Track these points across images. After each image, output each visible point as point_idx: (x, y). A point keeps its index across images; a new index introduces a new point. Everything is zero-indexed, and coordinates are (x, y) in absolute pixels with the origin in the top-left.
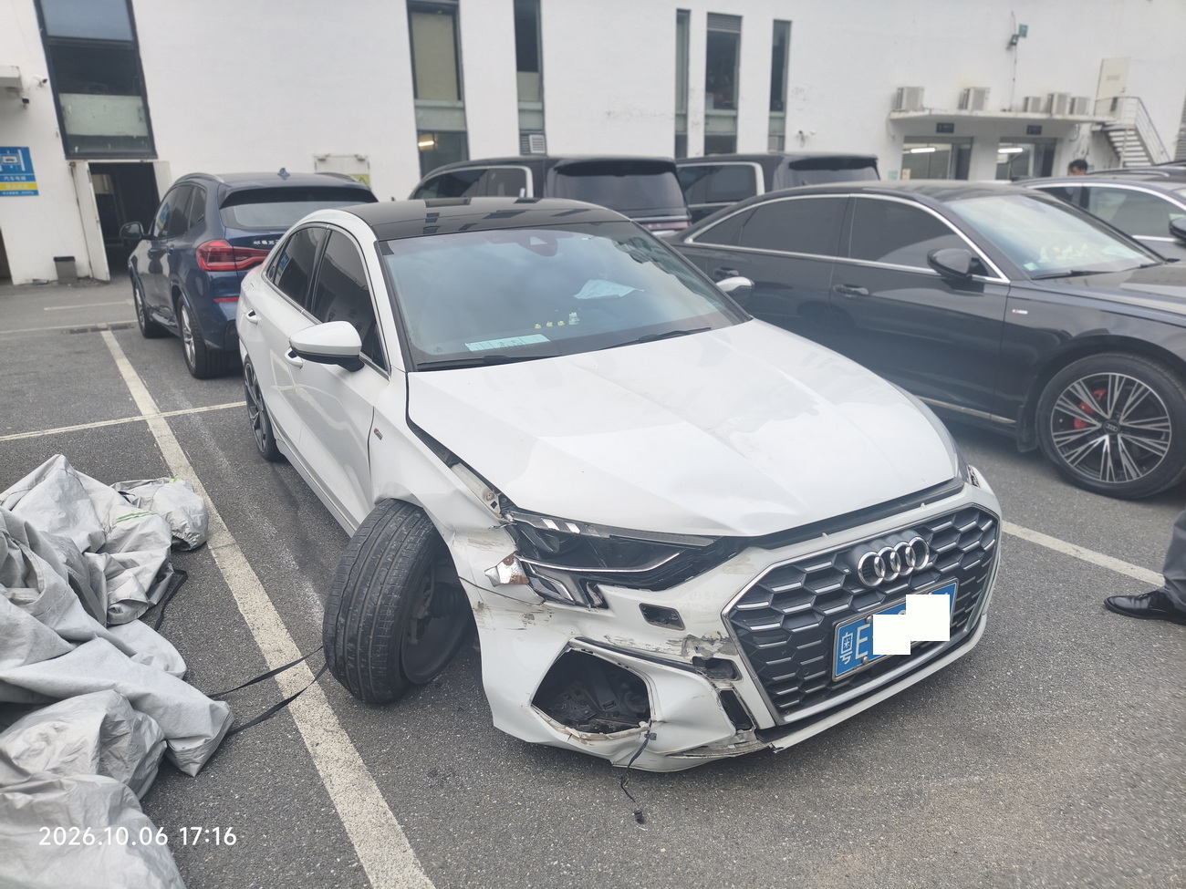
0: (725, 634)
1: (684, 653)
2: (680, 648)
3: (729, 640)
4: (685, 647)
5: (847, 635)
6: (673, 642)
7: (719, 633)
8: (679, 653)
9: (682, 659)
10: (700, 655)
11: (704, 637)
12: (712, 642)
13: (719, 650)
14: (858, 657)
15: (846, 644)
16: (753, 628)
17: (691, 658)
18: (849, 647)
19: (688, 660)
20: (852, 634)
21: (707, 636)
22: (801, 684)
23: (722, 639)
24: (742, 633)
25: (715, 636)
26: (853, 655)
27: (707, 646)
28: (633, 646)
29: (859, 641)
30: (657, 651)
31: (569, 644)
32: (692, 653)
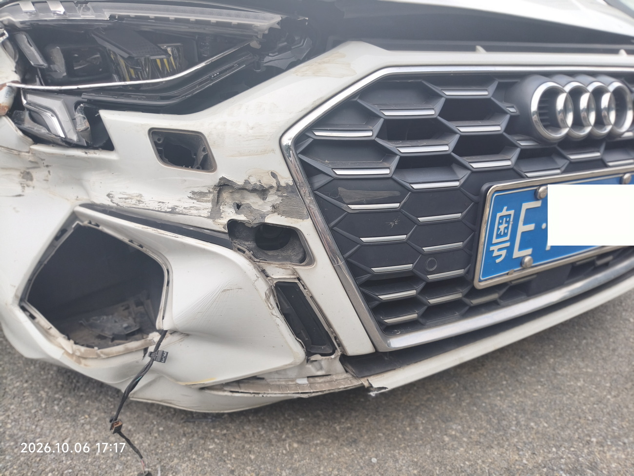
0: (285, 179)
1: (215, 214)
2: (209, 205)
3: (293, 190)
4: (217, 202)
5: (505, 212)
6: (198, 195)
7: (274, 175)
8: (206, 213)
9: (209, 224)
10: (241, 217)
11: (247, 182)
12: (262, 192)
13: (275, 209)
14: (517, 254)
15: (502, 227)
16: (339, 172)
17: (225, 221)
18: (505, 234)
19: (220, 225)
20: (512, 212)
21: (253, 181)
22: (421, 286)
23: (279, 188)
24: (320, 181)
25: (268, 181)
26: (510, 250)
27: (253, 201)
28: (141, 205)
29: (522, 228)
30: (173, 211)
31: (74, 216)
32: (229, 214)
